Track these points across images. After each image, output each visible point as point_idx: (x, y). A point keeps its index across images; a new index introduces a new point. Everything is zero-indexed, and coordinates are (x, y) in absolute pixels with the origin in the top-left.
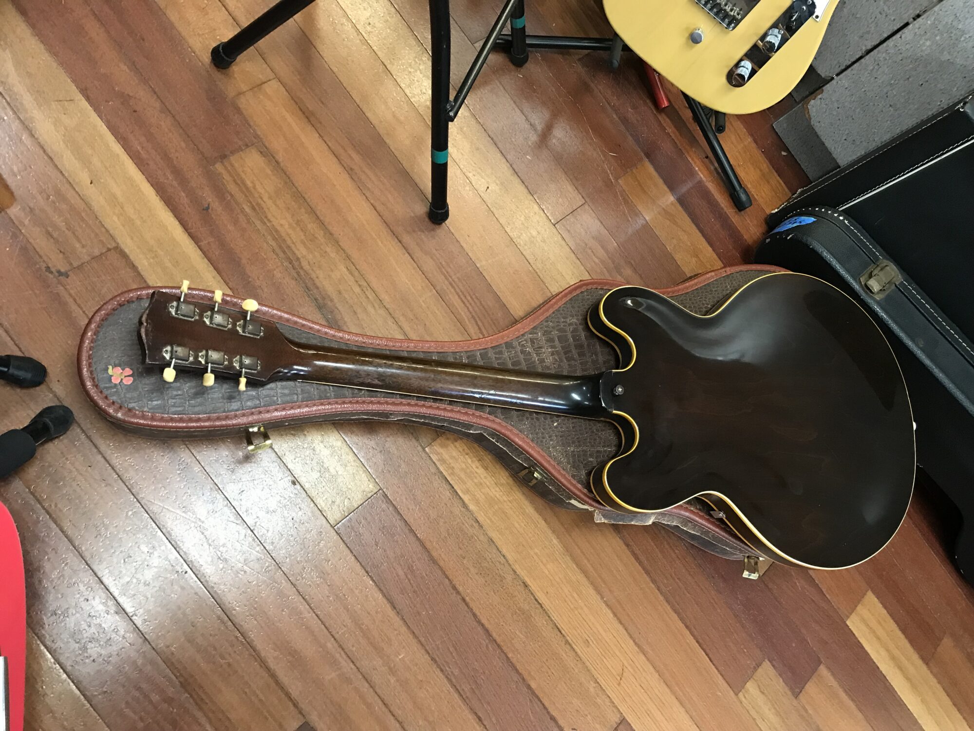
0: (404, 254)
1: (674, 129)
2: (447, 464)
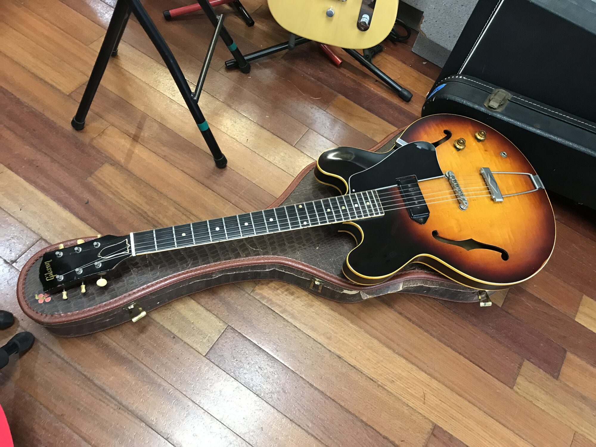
0: (207, 190)
2: (266, 298)
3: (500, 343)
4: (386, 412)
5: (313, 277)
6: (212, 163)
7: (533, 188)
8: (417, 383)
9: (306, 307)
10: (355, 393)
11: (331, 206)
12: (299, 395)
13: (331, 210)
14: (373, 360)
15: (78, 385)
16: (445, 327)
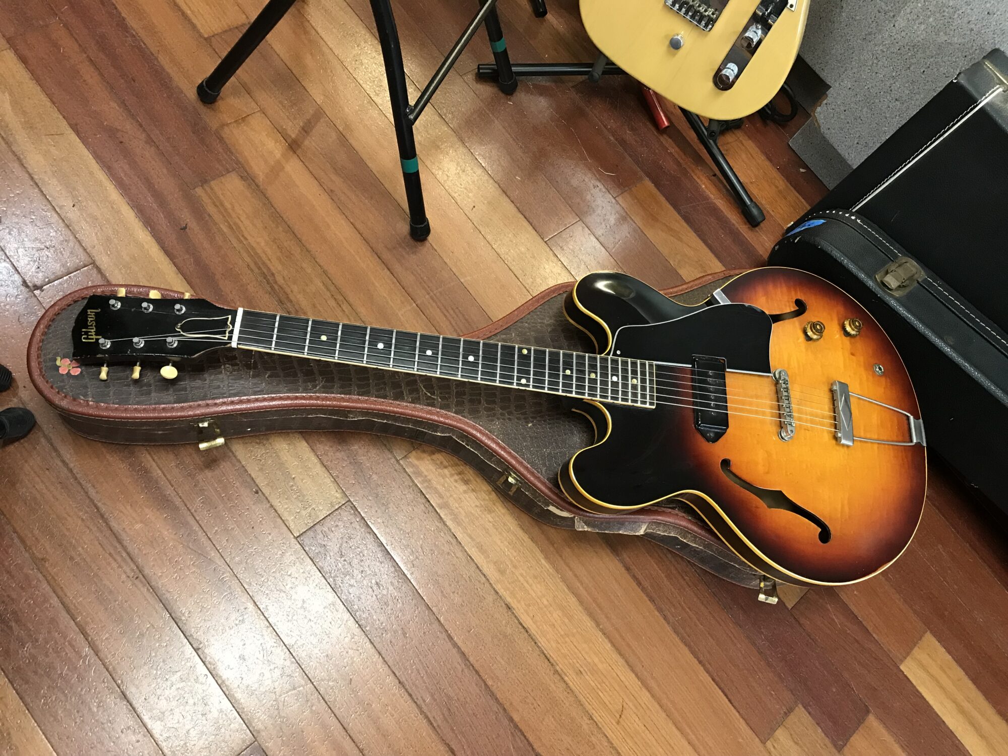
0: (384, 269)
1: (677, 149)
2: (422, 476)
3: (769, 665)
4: (553, 717)
5: (508, 468)
6: (403, 227)
7: (908, 438)
8: (617, 688)
9: (481, 511)
10: (514, 671)
11: (574, 368)
12: (426, 647)
13: (572, 373)
14: (560, 630)
15: (83, 520)
16: (690, 613)
